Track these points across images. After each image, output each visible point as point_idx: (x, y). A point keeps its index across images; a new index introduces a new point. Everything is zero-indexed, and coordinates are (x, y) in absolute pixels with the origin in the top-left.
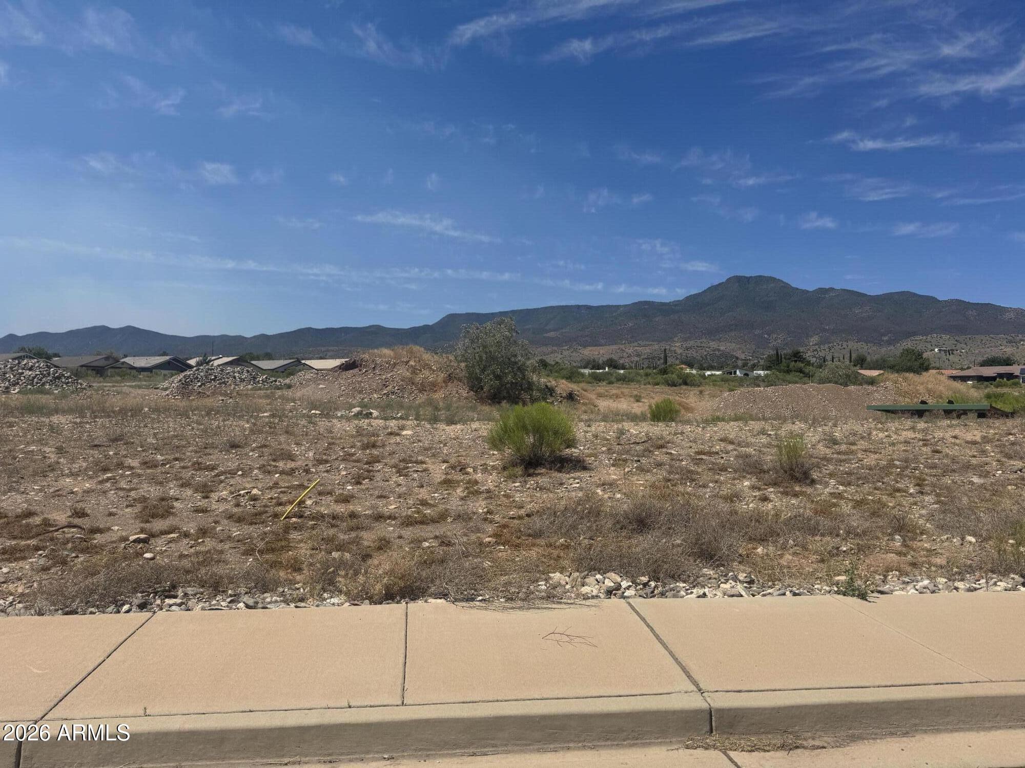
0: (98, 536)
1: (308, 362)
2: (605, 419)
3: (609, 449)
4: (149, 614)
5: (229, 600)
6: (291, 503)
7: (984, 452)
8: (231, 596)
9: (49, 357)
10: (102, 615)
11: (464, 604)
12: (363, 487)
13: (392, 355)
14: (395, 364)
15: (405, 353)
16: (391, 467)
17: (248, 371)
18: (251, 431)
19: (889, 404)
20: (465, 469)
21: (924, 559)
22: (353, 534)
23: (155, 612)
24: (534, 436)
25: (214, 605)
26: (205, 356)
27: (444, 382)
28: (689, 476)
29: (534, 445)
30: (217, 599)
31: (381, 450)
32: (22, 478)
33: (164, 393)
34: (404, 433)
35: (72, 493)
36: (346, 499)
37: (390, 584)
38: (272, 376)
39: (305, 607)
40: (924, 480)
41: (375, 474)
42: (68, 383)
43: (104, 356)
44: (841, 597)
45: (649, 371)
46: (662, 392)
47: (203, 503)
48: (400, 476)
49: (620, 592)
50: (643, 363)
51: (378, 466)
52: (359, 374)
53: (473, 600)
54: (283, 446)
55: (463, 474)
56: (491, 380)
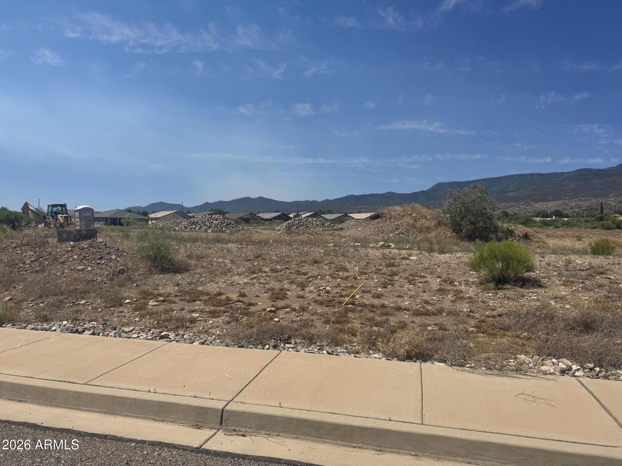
0: (251, 307)
1: (351, 215)
2: (554, 252)
3: (559, 274)
4: (278, 352)
5: (318, 348)
6: (348, 296)
8: (319, 346)
9: (224, 214)
10: (256, 350)
11: (458, 368)
12: (388, 290)
13: (401, 210)
14: (403, 216)
15: (410, 209)
16: (405, 279)
17: (320, 220)
18: (324, 254)
20: (453, 282)
22: (384, 318)
23: (281, 351)
24: (502, 263)
25: (311, 350)
26: (298, 212)
27: (435, 226)
29: (502, 269)
30: (312, 347)
31: (398, 268)
32: (216, 275)
33: (279, 233)
34: (412, 258)
35: (239, 284)
36: (379, 296)
37: (409, 350)
38: (332, 223)
39: (360, 357)
41: (395, 282)
42: (233, 227)
43: (249, 213)
46: (599, 234)
47: (301, 293)
48: (411, 284)
49: (571, 372)
50: (583, 213)
51: (397, 278)
52: (382, 222)
53: (464, 366)
54: (342, 263)
55: (452, 286)
56: (468, 225)
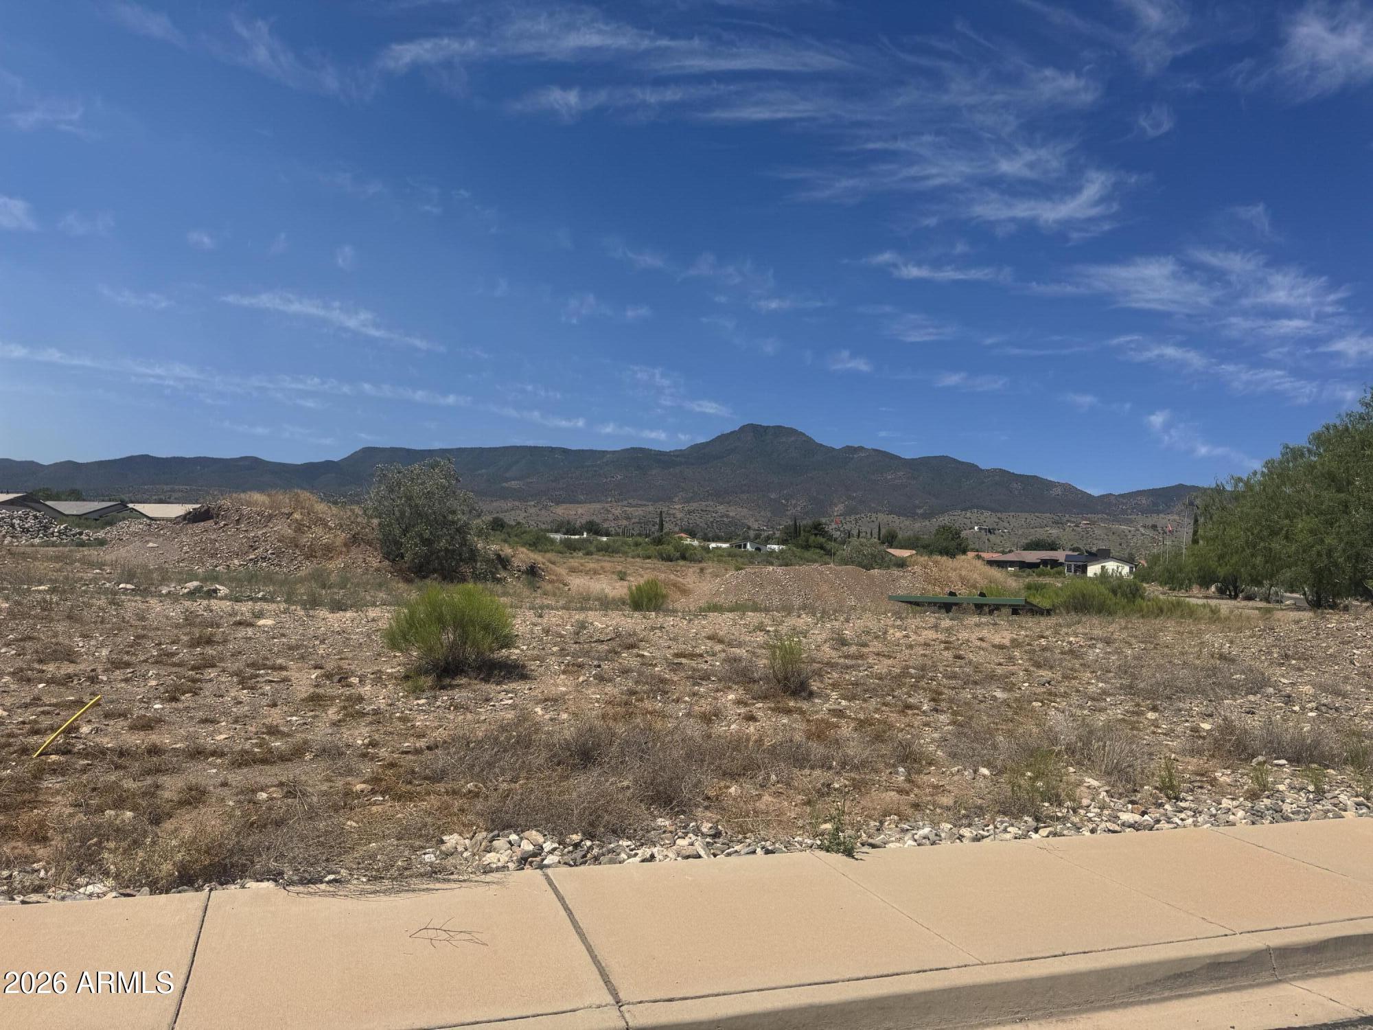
1: (139, 507)
2: (568, 604)
3: (562, 649)
6: (53, 729)
7: (1011, 658)
11: (301, 888)
12: (181, 706)
13: (267, 502)
14: (270, 517)
15: (287, 501)
16: (232, 676)
17: (36, 517)
19: (916, 594)
20: (347, 678)
21: (929, 798)
22: (149, 780)
24: (455, 631)
27: (345, 545)
28: (660, 687)
29: (453, 646)
31: (220, 648)
34: (261, 622)
36: (146, 725)
37: (188, 862)
38: (76, 526)
40: (941, 693)
41: (204, 685)
44: (823, 853)
45: (640, 539)
46: (653, 569)
48: (243, 688)
49: (538, 859)
50: (633, 529)
51: (212, 673)
52: (215, 530)
53: (318, 881)
54: (61, 639)
55: (343, 686)
56: (416, 545)
